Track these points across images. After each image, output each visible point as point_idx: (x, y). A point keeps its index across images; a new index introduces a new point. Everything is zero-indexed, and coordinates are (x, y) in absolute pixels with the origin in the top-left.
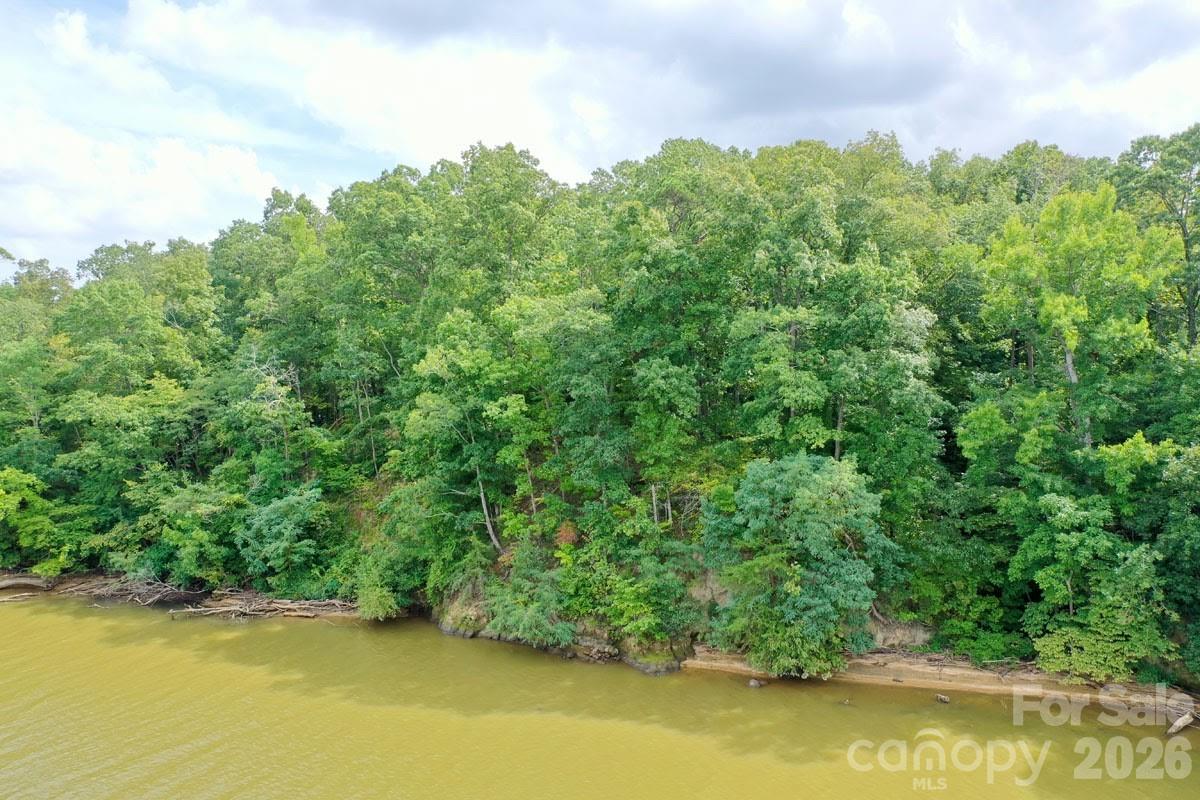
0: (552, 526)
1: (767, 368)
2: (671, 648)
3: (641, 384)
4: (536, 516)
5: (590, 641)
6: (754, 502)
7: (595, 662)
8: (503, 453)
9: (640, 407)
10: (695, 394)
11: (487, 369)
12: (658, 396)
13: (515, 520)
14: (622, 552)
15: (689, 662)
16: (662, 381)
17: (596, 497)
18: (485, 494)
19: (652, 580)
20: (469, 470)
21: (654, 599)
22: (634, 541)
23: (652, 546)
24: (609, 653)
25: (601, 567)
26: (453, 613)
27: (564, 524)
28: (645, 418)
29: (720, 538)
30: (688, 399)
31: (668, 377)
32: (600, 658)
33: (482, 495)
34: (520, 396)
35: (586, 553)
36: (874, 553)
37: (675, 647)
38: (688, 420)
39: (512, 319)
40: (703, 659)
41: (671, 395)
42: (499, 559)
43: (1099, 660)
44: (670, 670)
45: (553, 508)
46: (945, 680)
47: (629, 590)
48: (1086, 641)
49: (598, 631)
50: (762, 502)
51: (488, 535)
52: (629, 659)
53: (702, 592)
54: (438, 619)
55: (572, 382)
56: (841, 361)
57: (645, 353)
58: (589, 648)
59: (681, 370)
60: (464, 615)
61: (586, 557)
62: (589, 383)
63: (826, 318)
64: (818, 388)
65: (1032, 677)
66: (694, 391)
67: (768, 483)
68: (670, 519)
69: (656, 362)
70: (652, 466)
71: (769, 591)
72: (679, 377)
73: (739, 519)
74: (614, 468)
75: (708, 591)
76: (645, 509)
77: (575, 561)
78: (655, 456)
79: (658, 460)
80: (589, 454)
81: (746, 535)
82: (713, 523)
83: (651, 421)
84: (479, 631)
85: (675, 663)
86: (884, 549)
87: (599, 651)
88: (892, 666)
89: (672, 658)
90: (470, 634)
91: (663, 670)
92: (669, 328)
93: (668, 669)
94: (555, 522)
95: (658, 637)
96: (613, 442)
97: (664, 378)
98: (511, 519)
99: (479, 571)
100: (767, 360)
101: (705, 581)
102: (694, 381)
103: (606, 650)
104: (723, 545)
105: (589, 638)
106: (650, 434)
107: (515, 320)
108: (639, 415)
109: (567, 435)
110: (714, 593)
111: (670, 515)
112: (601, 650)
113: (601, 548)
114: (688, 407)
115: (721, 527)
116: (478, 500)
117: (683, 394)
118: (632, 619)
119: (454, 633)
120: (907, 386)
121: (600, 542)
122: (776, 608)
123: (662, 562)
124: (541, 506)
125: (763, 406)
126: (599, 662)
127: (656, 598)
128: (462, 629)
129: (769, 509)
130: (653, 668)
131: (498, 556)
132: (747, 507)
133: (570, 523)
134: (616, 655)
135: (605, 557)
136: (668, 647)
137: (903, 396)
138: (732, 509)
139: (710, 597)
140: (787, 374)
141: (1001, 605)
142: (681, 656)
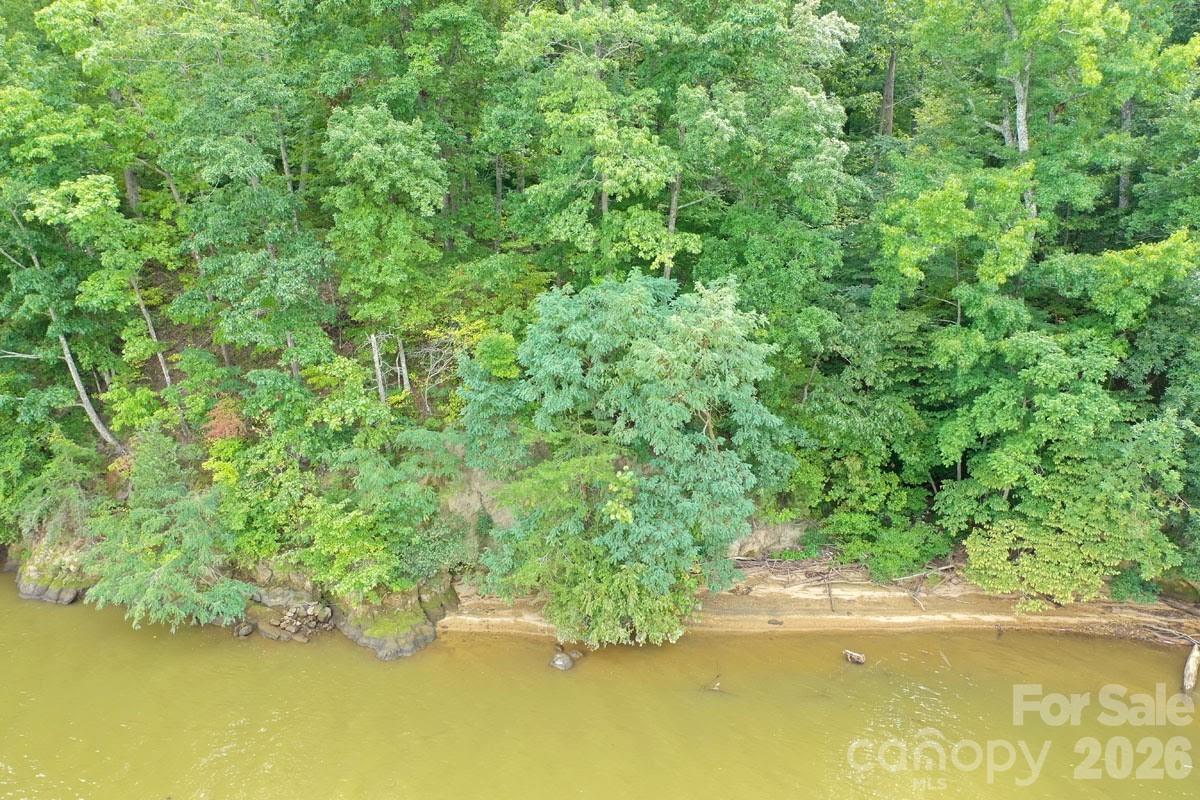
0: (199, 409)
1: (571, 121)
2: (420, 599)
3: (338, 155)
4: (169, 393)
5: (283, 595)
6: (552, 365)
7: (290, 639)
8: (88, 286)
9: (339, 197)
10: (439, 173)
11: (31, 125)
12: (370, 176)
13: (130, 402)
14: (326, 455)
15: (449, 620)
16: (377, 148)
17: (269, 359)
18: (74, 357)
19: (379, 501)
20: (29, 318)
21: (385, 529)
22: (346, 435)
23: (377, 440)
24: (316, 618)
25: (290, 481)
26: (37, 559)
27: (220, 405)
28: (351, 217)
29: (494, 420)
30: (425, 181)
31: (388, 141)
32: (299, 630)
33: (68, 358)
34: (105, 178)
35: (262, 457)
36: (747, 435)
37: (425, 597)
38: (428, 219)
39: (76, 28)
40: (473, 613)
41: (396, 175)
42: (110, 467)
43: (1063, 573)
44: (421, 644)
45: (197, 378)
46: (840, 612)
47: (340, 522)
48: (1045, 543)
49: (295, 579)
50: (568, 366)
51: (90, 424)
52: (349, 630)
53: (465, 499)
54: (17, 567)
55: (202, 149)
56: (701, 109)
57: (343, 99)
58: (280, 610)
59: (410, 129)
60: (56, 562)
61: (262, 464)
62: (235, 152)
63: (673, 28)
64: (664, 158)
65: (954, 591)
66: (436, 167)
67: (576, 331)
68: (407, 388)
69: (363, 113)
70: (369, 300)
71: (583, 512)
72: (408, 139)
73: (527, 393)
74: (302, 306)
75: (475, 496)
76: (360, 378)
77: (242, 472)
78: (373, 284)
79: (379, 290)
80: (252, 283)
81: (539, 419)
82: (482, 397)
83: (361, 222)
84: (85, 590)
85: (427, 629)
86: (762, 428)
87: (296, 616)
88: (760, 591)
89: (420, 619)
90: (68, 596)
91: (408, 647)
92: (386, 51)
93: (416, 643)
94: (202, 403)
95: (396, 589)
96: (292, 262)
97: (380, 142)
98: (122, 399)
99: (73, 492)
100: (567, 108)
101: (469, 482)
102: (436, 147)
103: (310, 612)
104: (500, 432)
105: (279, 591)
106: (362, 246)
107: (83, 29)
108: (338, 211)
109: (206, 251)
110: (484, 500)
111: (406, 382)
112: (302, 612)
113: (287, 449)
114: (429, 196)
115: (495, 403)
116: (63, 365)
117: (416, 172)
118: (349, 569)
119: (40, 595)
120: (820, 151)
121: (284, 437)
122: (596, 540)
123: (395, 463)
124: (177, 376)
125: (559, 194)
126: (298, 638)
127: (388, 527)
128: (54, 589)
129: (579, 379)
130: (391, 646)
131: (110, 461)
132: (541, 374)
133: (231, 402)
134: (326, 620)
135: (296, 464)
136: (415, 599)
137: (814, 168)
138: (515, 373)
139: (478, 507)
140: (605, 134)
141: (904, 485)
142: (434, 610)
